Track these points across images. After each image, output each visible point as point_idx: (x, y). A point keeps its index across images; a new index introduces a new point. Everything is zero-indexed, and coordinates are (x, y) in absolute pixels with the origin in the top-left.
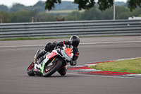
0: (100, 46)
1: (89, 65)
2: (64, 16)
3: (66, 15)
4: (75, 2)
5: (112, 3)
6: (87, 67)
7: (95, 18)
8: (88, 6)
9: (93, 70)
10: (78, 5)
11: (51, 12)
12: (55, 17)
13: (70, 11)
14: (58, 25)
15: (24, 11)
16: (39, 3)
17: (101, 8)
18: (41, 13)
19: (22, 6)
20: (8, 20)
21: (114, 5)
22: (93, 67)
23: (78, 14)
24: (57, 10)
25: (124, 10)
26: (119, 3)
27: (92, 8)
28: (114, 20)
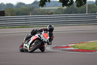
0: (77, 32)
1: (70, 45)
2: (52, 11)
3: (54, 11)
4: (60, 1)
5: (85, 2)
6: (68, 47)
7: (73, 12)
8: (69, 4)
9: (72, 48)
10: (62, 3)
11: (43, 8)
12: (46, 12)
13: (56, 8)
14: (48, 17)
15: (25, 7)
16: (35, 2)
17: (77, 6)
18: (36, 9)
19: (24, 4)
20: (13, 14)
21: (87, 3)
22: (72, 47)
23: (62, 9)
24: (47, 7)
25: (94, 7)
26: (90, 2)
27: (72, 6)
28: (87, 14)
